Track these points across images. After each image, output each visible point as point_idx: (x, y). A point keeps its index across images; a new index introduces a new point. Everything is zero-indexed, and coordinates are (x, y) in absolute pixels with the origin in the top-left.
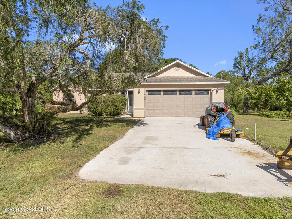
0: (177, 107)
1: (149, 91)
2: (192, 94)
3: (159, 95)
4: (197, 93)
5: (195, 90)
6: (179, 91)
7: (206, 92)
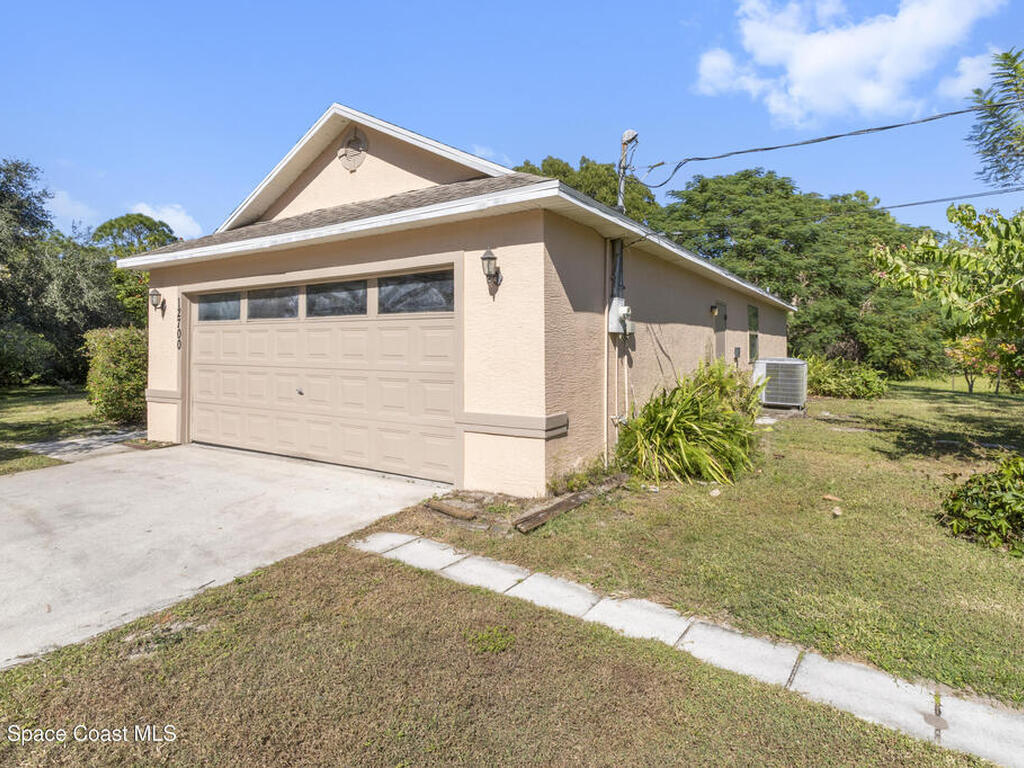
0: (301, 393)
2: (362, 310)
3: (235, 319)
4: (388, 296)
5: (379, 279)
6: (308, 294)
7: (435, 290)
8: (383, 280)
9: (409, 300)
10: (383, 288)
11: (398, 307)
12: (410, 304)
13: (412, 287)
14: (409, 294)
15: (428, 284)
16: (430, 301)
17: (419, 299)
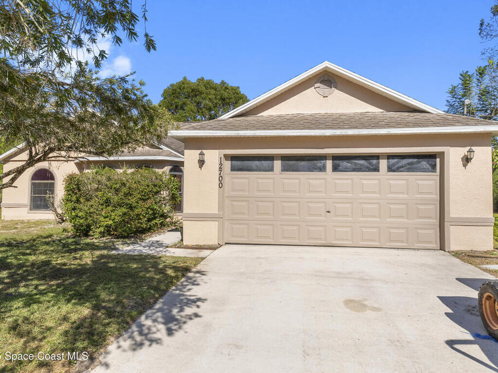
0: (329, 212)
1: (233, 158)
2: (377, 170)
3: (268, 171)
4: (394, 165)
5: (388, 156)
6: (333, 160)
7: (425, 163)
8: (390, 157)
9: (408, 166)
10: (390, 160)
11: (401, 169)
12: (409, 169)
13: (410, 160)
14: (409, 164)
15: (420, 160)
16: (422, 168)
17: (414, 166)
